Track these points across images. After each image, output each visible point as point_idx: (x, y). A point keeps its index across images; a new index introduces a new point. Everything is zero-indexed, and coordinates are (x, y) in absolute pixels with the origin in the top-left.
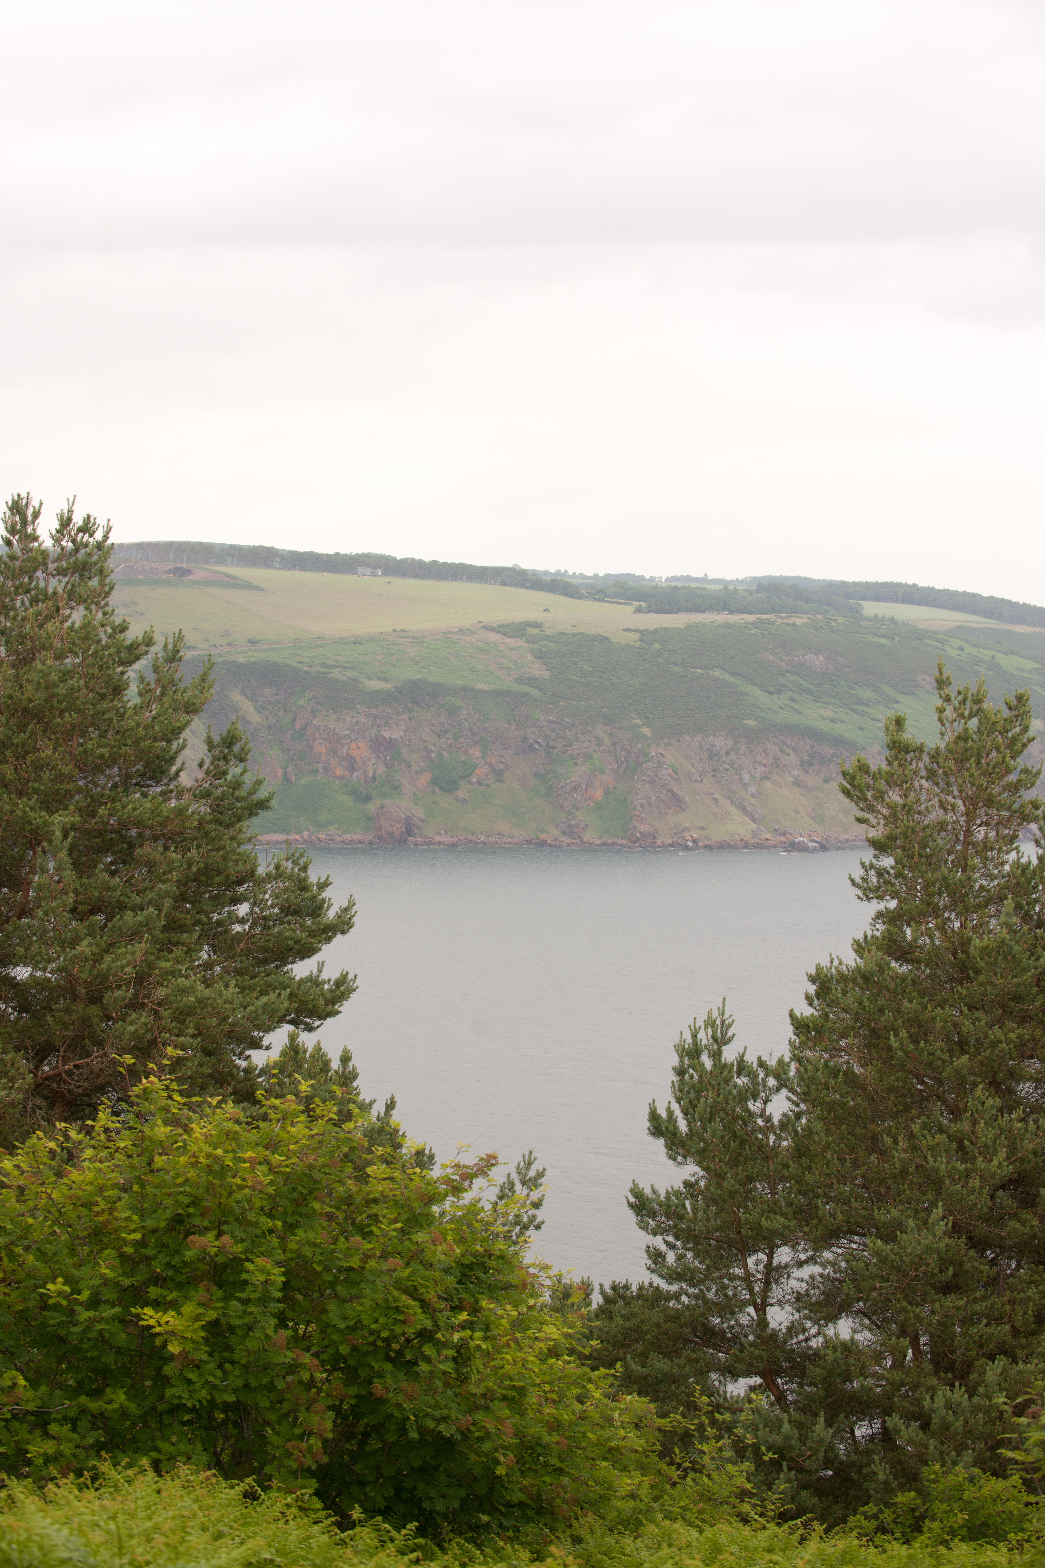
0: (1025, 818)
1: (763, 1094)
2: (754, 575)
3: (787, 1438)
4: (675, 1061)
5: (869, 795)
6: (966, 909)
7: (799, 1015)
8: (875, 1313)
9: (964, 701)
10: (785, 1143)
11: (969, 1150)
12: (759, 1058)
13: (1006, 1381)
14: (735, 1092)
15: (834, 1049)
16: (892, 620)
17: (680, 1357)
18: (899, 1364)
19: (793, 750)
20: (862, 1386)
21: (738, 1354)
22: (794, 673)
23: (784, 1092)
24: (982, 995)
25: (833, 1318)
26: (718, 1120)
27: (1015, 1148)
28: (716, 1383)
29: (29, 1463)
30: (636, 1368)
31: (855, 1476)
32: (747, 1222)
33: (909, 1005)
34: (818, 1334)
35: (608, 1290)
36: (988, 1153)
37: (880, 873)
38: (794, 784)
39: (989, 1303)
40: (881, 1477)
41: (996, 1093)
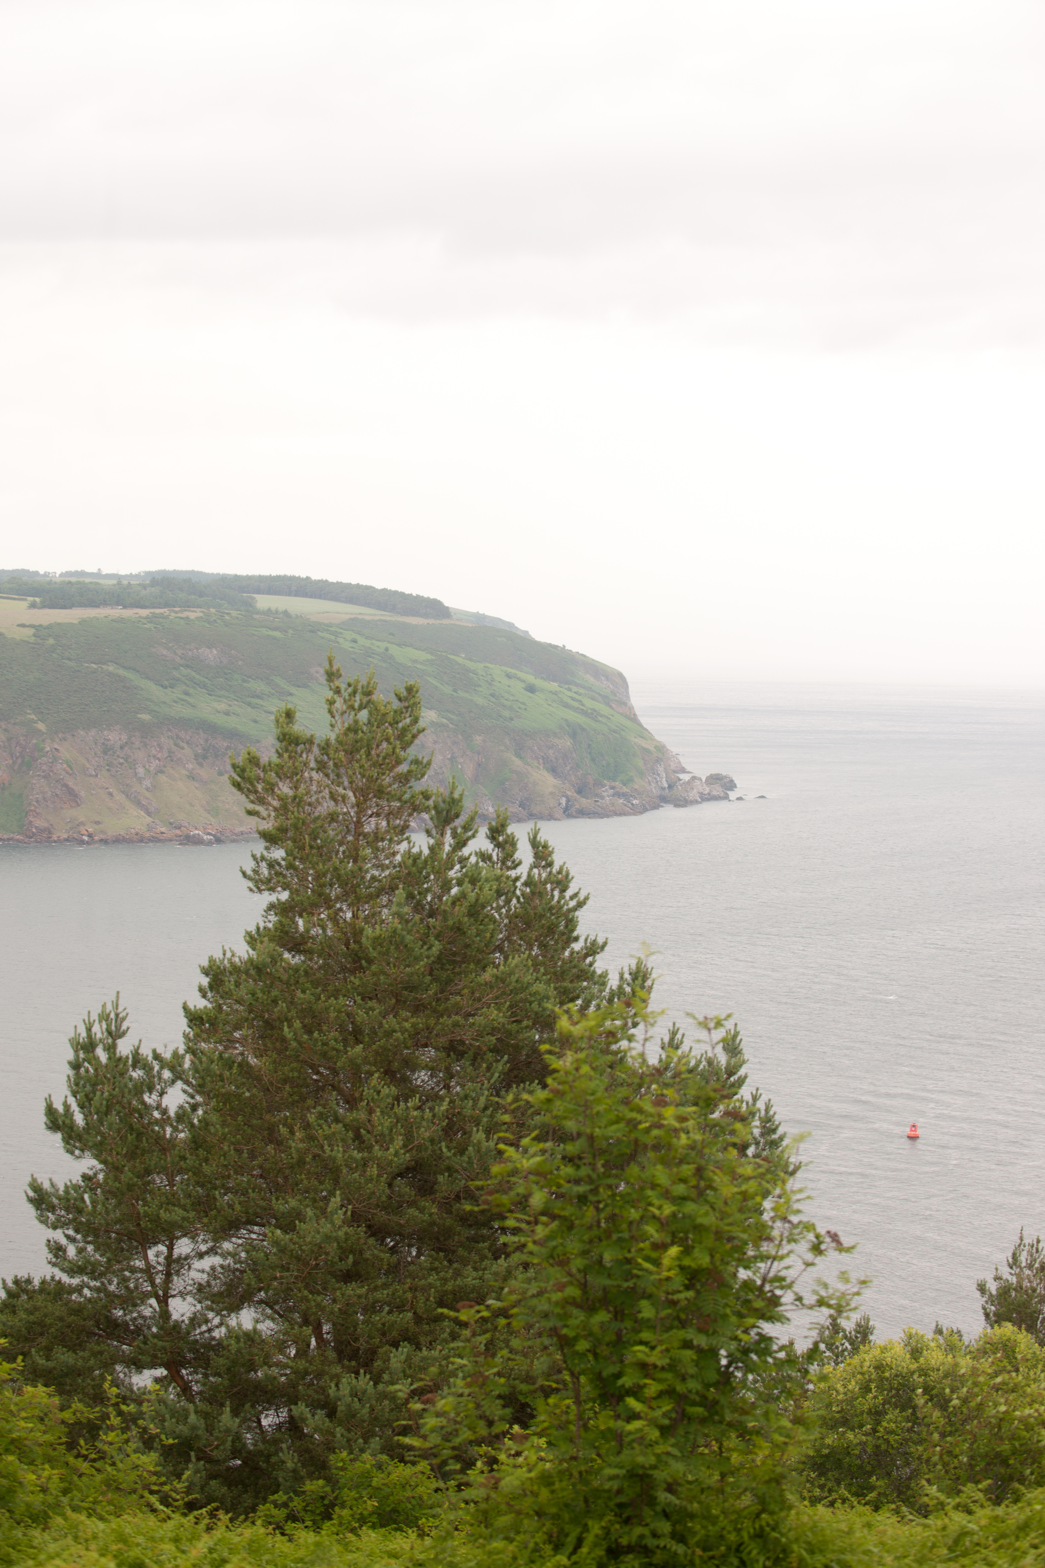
0: (416, 809)
1: (158, 1087)
2: (148, 570)
3: (194, 1428)
4: (70, 1055)
5: (260, 787)
6: (358, 899)
7: (192, 1008)
8: (277, 1303)
9: (355, 693)
10: (182, 1135)
11: (365, 1138)
12: (154, 1051)
13: (410, 1367)
14: (130, 1085)
15: (228, 1040)
16: (286, 613)
17: (84, 1350)
18: (303, 1352)
19: (188, 743)
20: (266, 1375)
21: (142, 1345)
22: (187, 666)
23: (179, 1084)
24: (375, 984)
25: (236, 1308)
26: (114, 1113)
27: (412, 1136)
28: (121, 1375)
30: (41, 1361)
31: (263, 1465)
32: (146, 1215)
33: (302, 996)
34: (221, 1324)
35: (10, 1284)
36: (384, 1141)
37: (271, 865)
38: (189, 777)
39: (390, 1291)
40: (290, 1465)
41: (391, 1082)
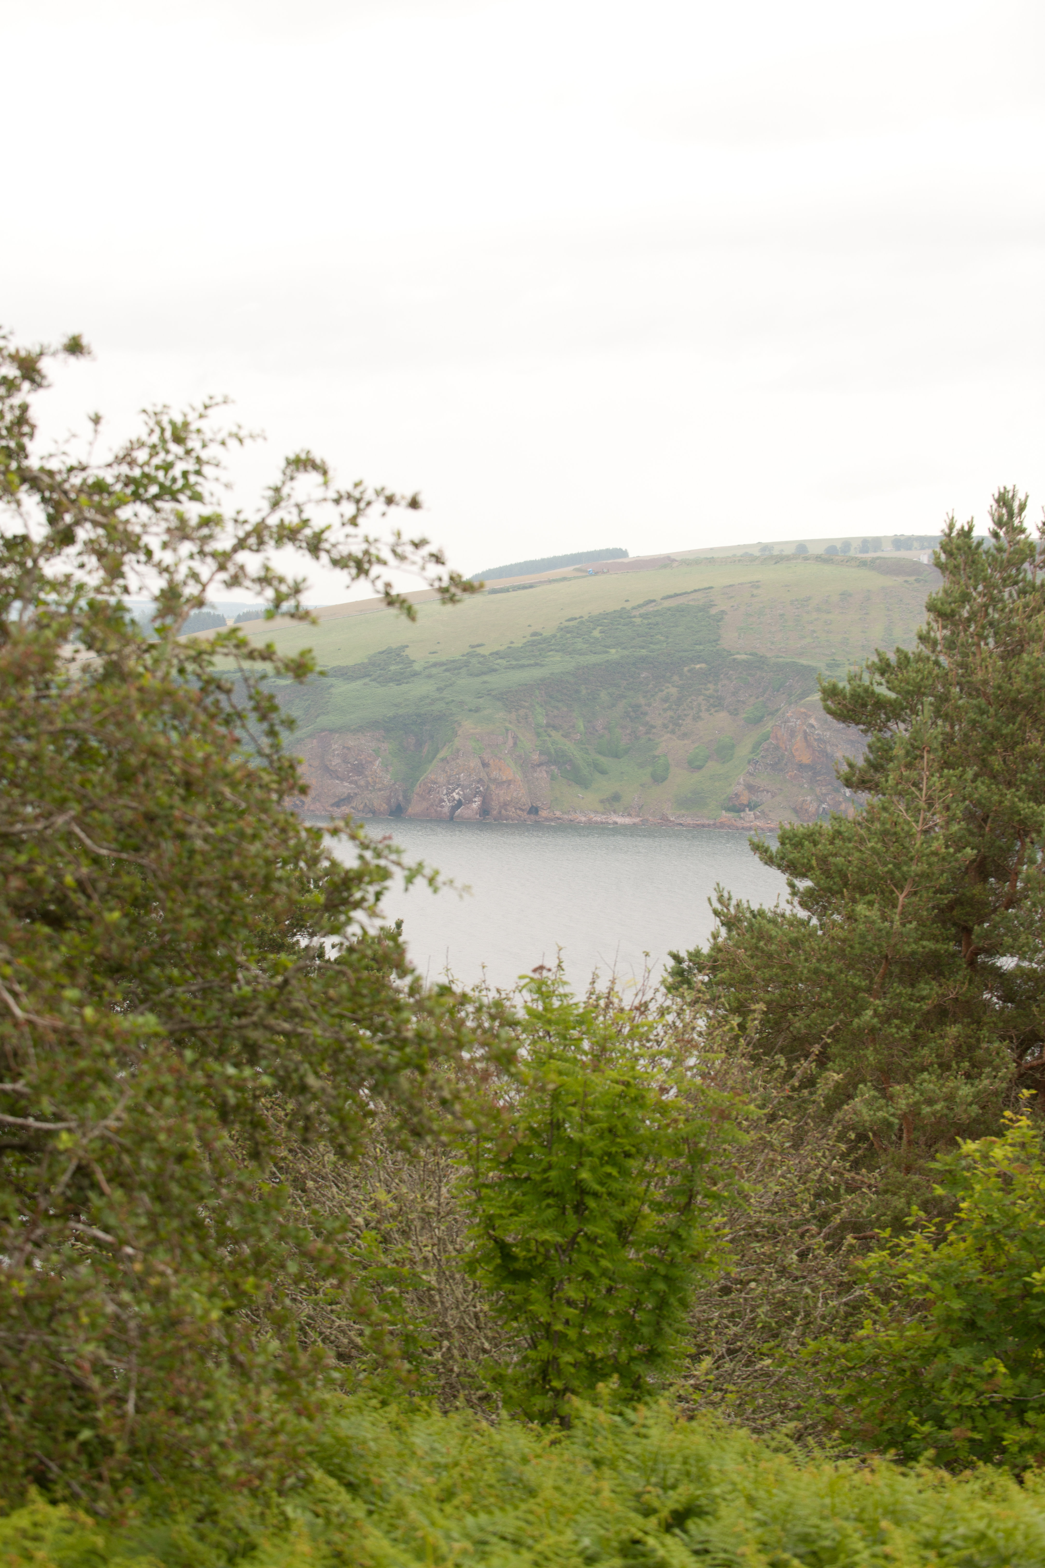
29: (1003, 1450)
